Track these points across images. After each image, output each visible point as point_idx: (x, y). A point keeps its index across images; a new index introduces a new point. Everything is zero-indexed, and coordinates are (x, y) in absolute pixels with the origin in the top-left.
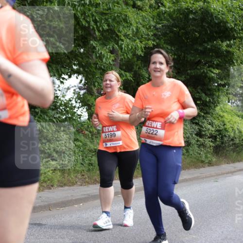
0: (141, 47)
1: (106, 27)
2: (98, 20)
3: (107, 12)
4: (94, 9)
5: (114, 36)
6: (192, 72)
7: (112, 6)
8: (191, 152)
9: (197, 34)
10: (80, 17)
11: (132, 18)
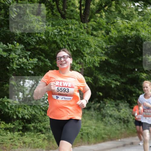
0: (98, 61)
1: (75, 49)
2: (70, 44)
3: (76, 39)
4: (68, 37)
5: (80, 54)
6: (130, 75)
7: (79, 35)
8: (130, 127)
9: (132, 51)
10: (59, 42)
11: (92, 43)
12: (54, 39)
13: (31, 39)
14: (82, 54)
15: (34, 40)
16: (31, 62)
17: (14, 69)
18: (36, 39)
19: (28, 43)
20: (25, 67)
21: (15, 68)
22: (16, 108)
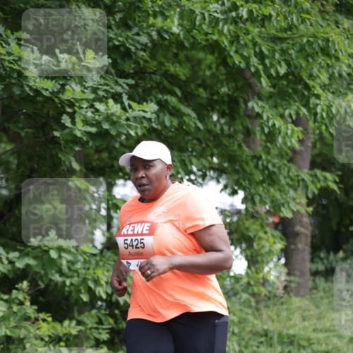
12: (210, 36)
13: (134, 35)
14: (307, 87)
15: (144, 39)
16: (136, 113)
17: (75, 136)
18: (150, 36)
19: (122, 49)
20: (113, 132)
21: (79, 134)
22: (88, 269)
